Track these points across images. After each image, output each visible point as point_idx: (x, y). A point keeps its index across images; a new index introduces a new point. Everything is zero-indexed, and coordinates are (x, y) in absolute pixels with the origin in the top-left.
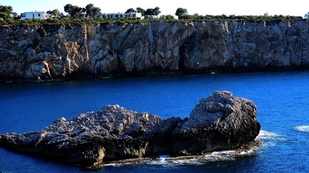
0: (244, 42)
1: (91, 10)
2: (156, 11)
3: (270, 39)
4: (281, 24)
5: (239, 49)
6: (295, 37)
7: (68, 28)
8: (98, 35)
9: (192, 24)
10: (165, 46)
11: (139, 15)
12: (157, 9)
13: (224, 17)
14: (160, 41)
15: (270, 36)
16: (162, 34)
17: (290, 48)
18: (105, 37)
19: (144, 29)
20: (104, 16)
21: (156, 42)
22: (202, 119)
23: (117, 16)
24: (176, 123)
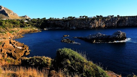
1: (101, 16)
2: (113, 16)
5: (130, 23)
11: (110, 17)
13: (127, 16)
16: (114, 20)
20: (103, 17)
22: (114, 36)
23: (106, 17)
24: (109, 36)
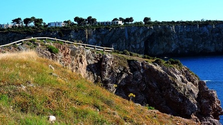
0: (185, 38)
1: (91, 20)
3: (201, 36)
4: (209, 26)
5: (182, 42)
6: (218, 34)
7: (76, 31)
8: (94, 36)
9: (152, 27)
10: (136, 41)
11: (120, 23)
12: (131, 18)
13: (173, 22)
14: (132, 38)
15: (202, 33)
16: (134, 34)
17: (215, 41)
18: (98, 36)
19: (123, 31)
20: (99, 23)
21: (129, 39)
23: (107, 23)
